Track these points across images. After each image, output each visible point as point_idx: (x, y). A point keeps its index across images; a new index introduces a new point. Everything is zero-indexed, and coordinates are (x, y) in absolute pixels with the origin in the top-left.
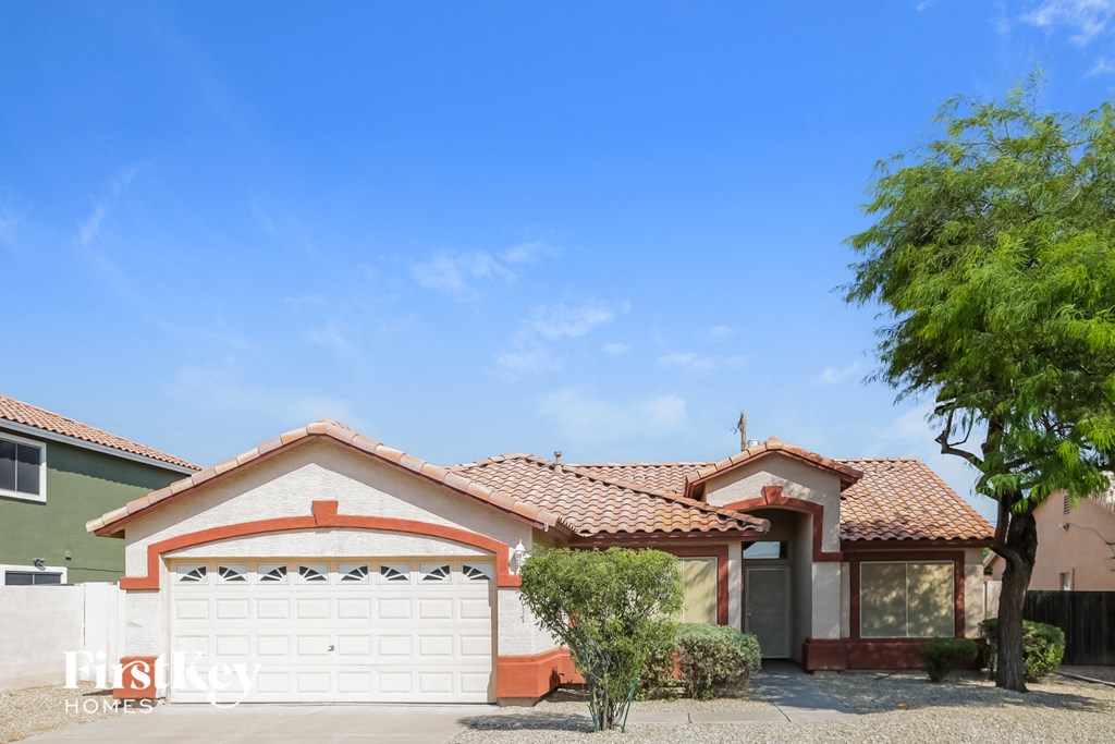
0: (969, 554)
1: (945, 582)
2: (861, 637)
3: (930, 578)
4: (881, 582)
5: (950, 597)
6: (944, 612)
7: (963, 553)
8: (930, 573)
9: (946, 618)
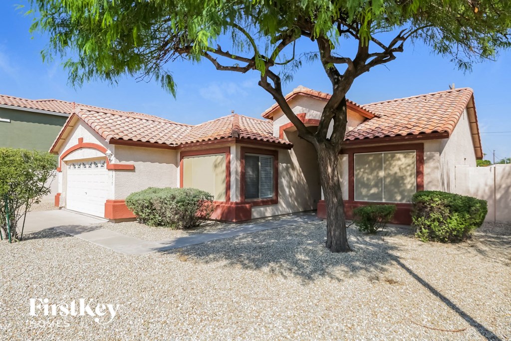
0: (427, 145)
1: (409, 165)
2: (355, 200)
3: (399, 163)
4: (367, 166)
5: (413, 176)
6: (409, 186)
7: (422, 144)
8: (399, 159)
9: (410, 191)
